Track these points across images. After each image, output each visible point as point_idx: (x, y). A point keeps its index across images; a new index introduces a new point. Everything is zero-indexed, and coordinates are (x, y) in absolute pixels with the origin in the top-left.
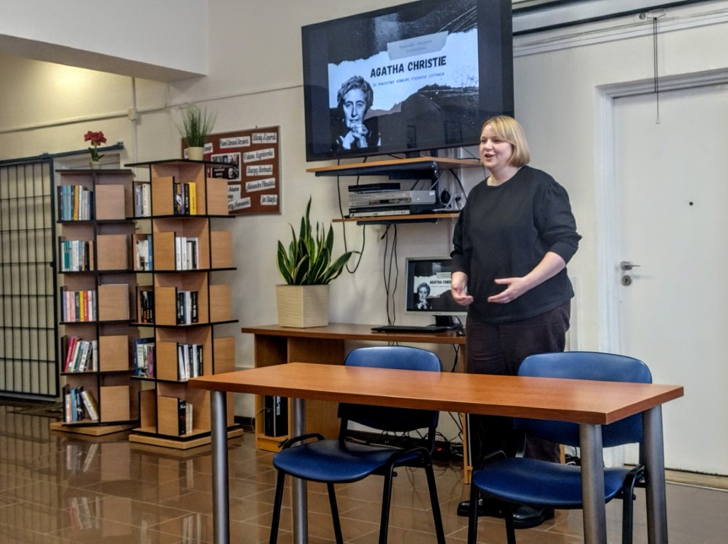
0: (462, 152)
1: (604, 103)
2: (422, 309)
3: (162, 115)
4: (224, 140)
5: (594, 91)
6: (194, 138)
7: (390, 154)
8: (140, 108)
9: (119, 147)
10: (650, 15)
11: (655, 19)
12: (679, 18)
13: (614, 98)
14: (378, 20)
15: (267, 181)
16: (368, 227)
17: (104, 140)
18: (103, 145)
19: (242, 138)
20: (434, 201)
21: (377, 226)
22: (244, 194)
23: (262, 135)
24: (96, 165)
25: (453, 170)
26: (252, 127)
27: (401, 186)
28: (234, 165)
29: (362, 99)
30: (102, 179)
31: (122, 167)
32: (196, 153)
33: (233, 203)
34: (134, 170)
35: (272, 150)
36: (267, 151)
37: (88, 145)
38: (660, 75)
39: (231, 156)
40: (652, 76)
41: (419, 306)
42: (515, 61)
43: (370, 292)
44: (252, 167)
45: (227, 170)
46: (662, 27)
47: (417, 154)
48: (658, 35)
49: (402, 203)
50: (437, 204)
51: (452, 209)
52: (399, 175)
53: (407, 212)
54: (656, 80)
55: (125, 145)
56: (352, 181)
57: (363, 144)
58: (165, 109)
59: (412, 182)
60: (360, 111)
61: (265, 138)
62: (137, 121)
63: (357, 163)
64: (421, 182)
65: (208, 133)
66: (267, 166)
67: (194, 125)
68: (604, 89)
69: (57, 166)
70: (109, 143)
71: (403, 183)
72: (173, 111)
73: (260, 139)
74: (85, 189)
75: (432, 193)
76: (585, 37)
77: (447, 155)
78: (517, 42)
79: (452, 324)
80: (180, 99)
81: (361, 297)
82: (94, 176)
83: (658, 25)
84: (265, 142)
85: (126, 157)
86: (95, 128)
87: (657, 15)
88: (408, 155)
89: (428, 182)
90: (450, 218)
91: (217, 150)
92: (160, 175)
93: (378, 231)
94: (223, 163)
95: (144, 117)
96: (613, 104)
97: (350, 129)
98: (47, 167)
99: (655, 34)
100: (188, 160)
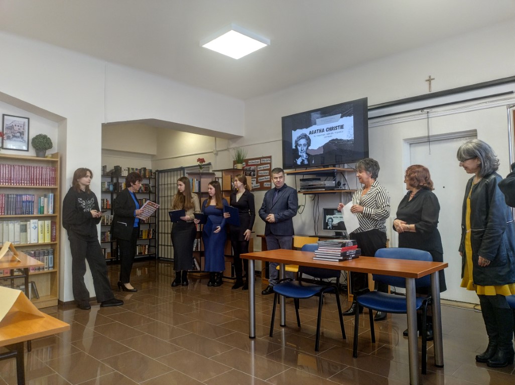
0: (346, 166)
1: (407, 146)
2: (330, 229)
3: (226, 152)
4: (250, 161)
5: (402, 142)
6: (239, 160)
7: (316, 167)
8: (218, 149)
9: (209, 164)
10: (426, 111)
11: (428, 112)
12: (438, 112)
13: (410, 144)
14: (312, 114)
15: (266, 177)
16: (307, 195)
17: (204, 162)
18: (204, 163)
19: (257, 161)
20: (334, 185)
21: (311, 195)
22: (257, 182)
23: (265, 159)
24: (201, 171)
25: (342, 173)
26: (261, 156)
27: (321, 179)
28: (254, 171)
29: (306, 143)
30: (203, 176)
31: (211, 171)
32: (239, 166)
33: (253, 186)
34: (216, 173)
35: (269, 165)
36: (267, 165)
37: (198, 163)
38: (430, 135)
39: (252, 168)
40: (426, 135)
41: (328, 227)
42: (369, 129)
43: (307, 221)
44: (261, 172)
45: (251, 173)
46: (431, 115)
47: (327, 166)
48: (429, 119)
49: (322, 186)
50: (336, 187)
51: (342, 188)
52: (320, 175)
53: (324, 190)
54: (429, 137)
55: (212, 163)
56: (301, 177)
57: (306, 162)
58: (227, 150)
59: (325, 178)
60: (305, 148)
61: (266, 161)
62: (216, 154)
63: (303, 170)
64: (329, 178)
65: (244, 159)
66: (267, 172)
67: (239, 156)
68: (406, 140)
69: (186, 171)
70: (206, 163)
71: (322, 178)
72: (230, 150)
73: (264, 161)
74: (197, 180)
75: (334, 182)
76: (398, 119)
77: (339, 167)
78: (370, 122)
79: (342, 235)
80: (234, 145)
81: (304, 224)
82: (201, 175)
83: (429, 114)
84: (266, 162)
85: (212, 168)
86: (201, 157)
87: (428, 110)
88: (324, 167)
89: (332, 177)
90: (341, 193)
91: (247, 165)
92: (226, 175)
93: (311, 197)
94: (249, 170)
95: (219, 153)
96: (410, 146)
97: (300, 156)
98: (182, 172)
99: (428, 118)
100: (236, 169)
